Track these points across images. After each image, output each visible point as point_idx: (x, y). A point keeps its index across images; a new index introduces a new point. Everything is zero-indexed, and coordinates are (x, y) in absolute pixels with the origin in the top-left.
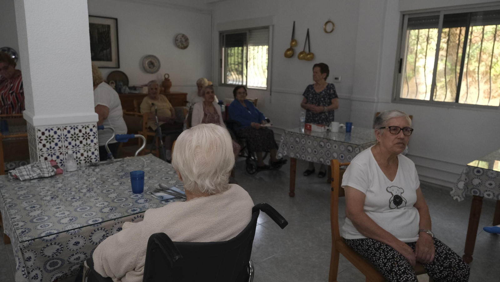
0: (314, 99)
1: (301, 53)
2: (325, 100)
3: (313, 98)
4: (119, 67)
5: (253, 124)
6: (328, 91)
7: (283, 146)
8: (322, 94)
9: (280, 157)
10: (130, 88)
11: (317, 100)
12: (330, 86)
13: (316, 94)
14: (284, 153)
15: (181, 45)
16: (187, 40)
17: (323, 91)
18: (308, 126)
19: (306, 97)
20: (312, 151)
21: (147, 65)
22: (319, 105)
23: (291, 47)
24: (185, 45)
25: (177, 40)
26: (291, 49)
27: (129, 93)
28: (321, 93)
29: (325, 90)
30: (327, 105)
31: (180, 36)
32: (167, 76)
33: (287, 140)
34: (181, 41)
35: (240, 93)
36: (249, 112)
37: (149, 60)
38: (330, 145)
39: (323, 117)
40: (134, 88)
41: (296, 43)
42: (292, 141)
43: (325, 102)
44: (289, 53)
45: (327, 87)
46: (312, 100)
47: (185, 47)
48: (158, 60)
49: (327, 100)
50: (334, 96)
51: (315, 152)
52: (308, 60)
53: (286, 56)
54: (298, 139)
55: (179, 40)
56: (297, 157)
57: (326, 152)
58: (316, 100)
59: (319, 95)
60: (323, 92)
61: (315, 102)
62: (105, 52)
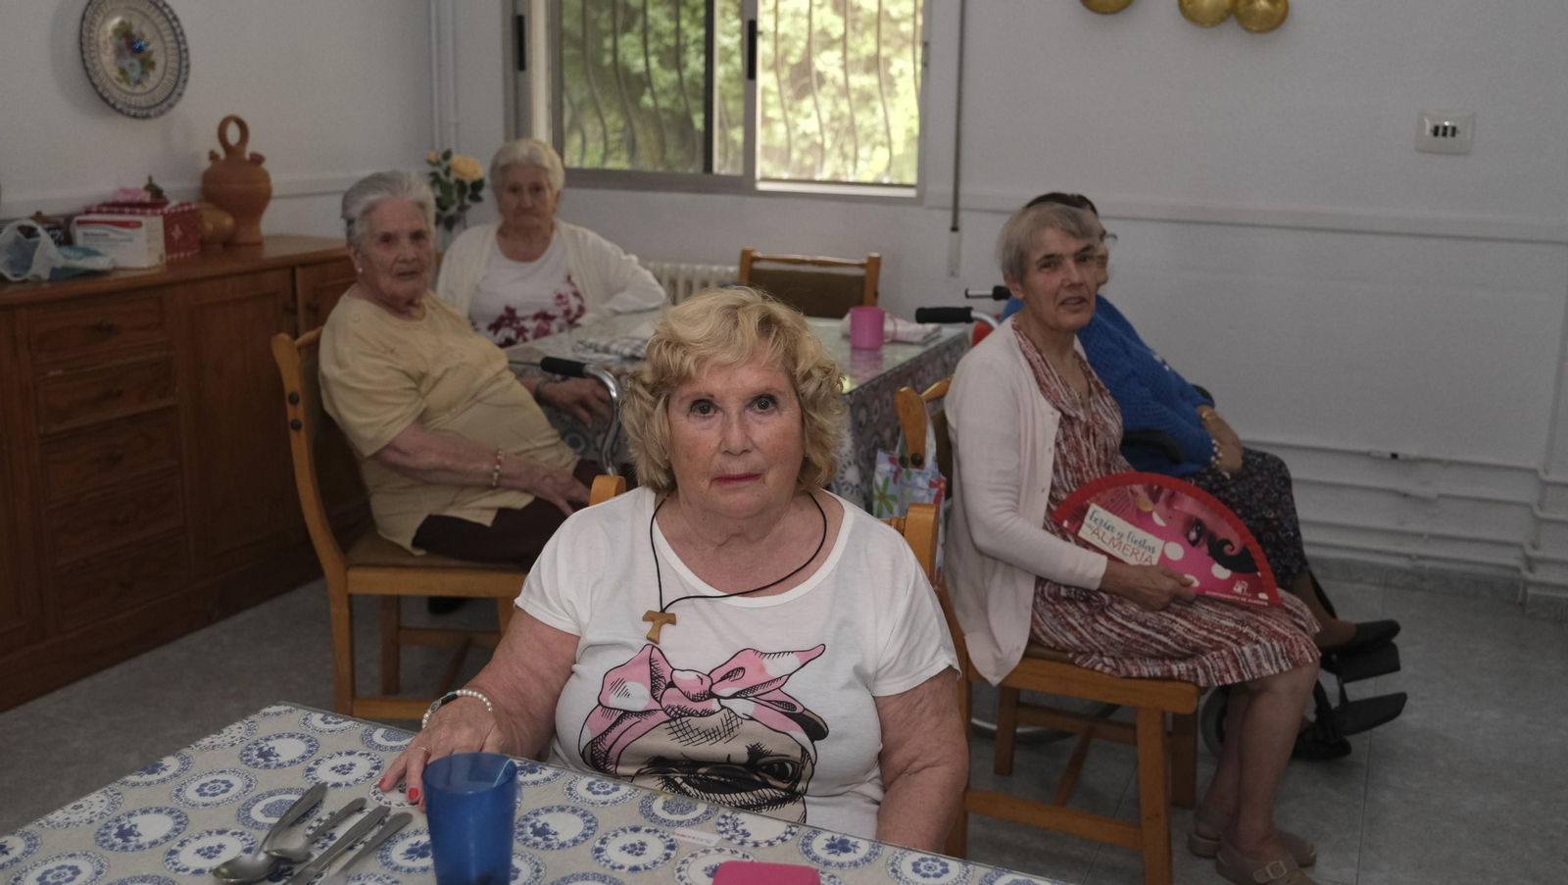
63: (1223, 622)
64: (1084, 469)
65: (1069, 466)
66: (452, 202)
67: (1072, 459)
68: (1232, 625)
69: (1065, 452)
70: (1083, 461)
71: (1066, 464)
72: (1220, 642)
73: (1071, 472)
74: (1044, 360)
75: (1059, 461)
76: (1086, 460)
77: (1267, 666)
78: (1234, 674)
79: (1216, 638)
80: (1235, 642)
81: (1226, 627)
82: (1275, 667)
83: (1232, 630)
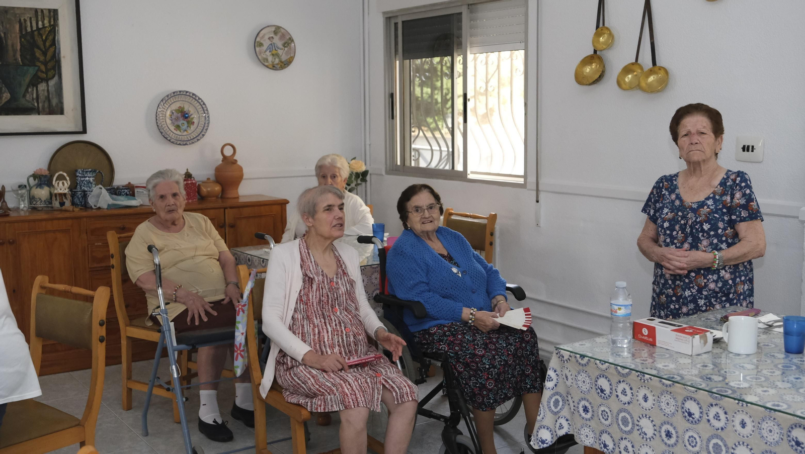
0: (677, 227)
1: (627, 70)
2: (714, 228)
3: (673, 222)
4: (84, 131)
5: (467, 313)
6: (728, 198)
7: (556, 403)
8: (705, 210)
9: (543, 442)
10: (115, 192)
11: (688, 230)
12: (734, 181)
13: (683, 207)
14: (561, 427)
15: (270, 59)
16: (288, 42)
17: (708, 199)
18: (645, 331)
19: (653, 219)
20: (657, 430)
21: (169, 121)
22: (694, 246)
23: (595, 51)
24: (284, 58)
25: (261, 45)
26: (595, 57)
27: (110, 207)
28: (702, 204)
29: (714, 193)
30: (724, 246)
31: (268, 33)
32: (228, 152)
33: (569, 383)
34: (272, 47)
35: (417, 209)
36: (455, 270)
37: (175, 106)
38: (722, 416)
39: (712, 286)
40: (130, 191)
41: (611, 35)
42: (585, 387)
43: (717, 236)
44: (588, 69)
45: (723, 183)
46: (671, 228)
47: (285, 64)
48: (203, 105)
49: (725, 229)
50: (744, 214)
51: (669, 435)
52: (652, 90)
53: (580, 79)
54: (603, 383)
55: (266, 43)
56: (605, 446)
57: (709, 440)
58: (683, 229)
59: (694, 211)
60: (710, 202)
61: (680, 235)
62: (42, 87)
63: (327, 383)
64: (309, 304)
65: (303, 301)
66: (352, 182)
67: (304, 298)
68: (330, 385)
69: (302, 294)
70: (310, 300)
71: (301, 300)
72: (323, 392)
73: (303, 304)
74: (308, 253)
75: (299, 298)
76: (311, 300)
77: (335, 406)
78: (322, 407)
79: (322, 390)
80: (328, 393)
81: (327, 385)
82: (338, 407)
83: (329, 387)
